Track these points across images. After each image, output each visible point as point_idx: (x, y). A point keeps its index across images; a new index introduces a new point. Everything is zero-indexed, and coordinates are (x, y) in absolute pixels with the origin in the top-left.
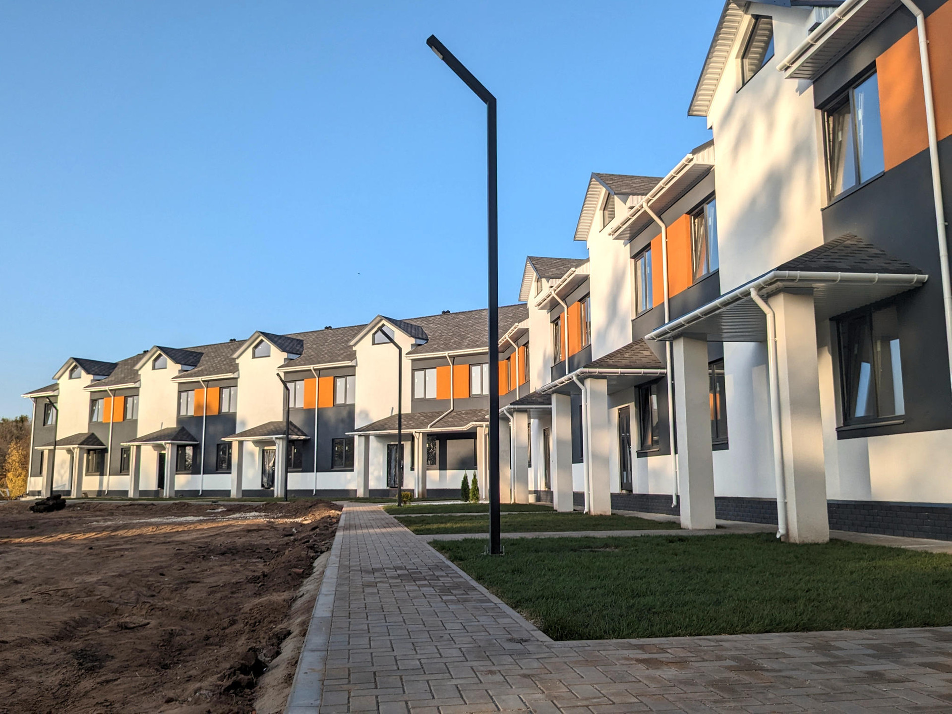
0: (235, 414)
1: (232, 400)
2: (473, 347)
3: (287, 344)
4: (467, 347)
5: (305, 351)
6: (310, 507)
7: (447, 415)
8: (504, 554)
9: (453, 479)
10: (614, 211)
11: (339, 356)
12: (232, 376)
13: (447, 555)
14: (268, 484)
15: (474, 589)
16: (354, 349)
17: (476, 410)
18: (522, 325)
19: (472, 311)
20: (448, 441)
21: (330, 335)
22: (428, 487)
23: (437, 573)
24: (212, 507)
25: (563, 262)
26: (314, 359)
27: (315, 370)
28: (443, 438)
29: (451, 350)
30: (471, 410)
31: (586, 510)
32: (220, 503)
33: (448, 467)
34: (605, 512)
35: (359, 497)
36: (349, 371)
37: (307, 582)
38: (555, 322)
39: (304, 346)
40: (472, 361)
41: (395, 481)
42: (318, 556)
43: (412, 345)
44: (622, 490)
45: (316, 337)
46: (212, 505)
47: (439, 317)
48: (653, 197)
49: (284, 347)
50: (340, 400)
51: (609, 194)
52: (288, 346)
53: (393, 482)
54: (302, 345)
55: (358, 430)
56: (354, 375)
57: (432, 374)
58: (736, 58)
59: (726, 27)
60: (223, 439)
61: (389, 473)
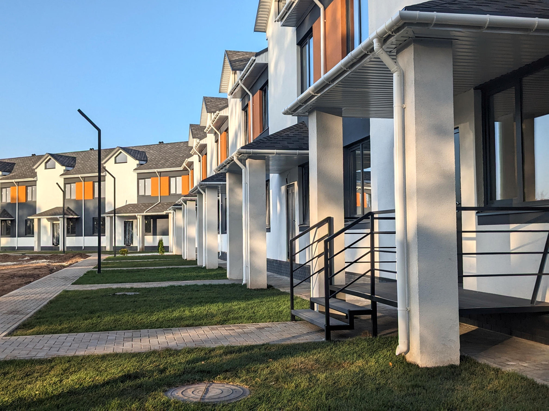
0: (35, 202)
1: (34, 193)
2: (170, 167)
3: (66, 160)
4: (167, 167)
5: (76, 165)
6: (72, 257)
7: (156, 205)
11: (96, 169)
12: (33, 180)
14: (56, 243)
16: (104, 165)
18: (191, 159)
20: (157, 220)
21: (92, 154)
22: (146, 245)
24: (22, 257)
26: (81, 171)
27: (82, 177)
28: (155, 218)
29: (159, 168)
30: (170, 203)
32: (26, 254)
33: (157, 234)
35: (107, 251)
39: (76, 161)
40: (170, 175)
41: (128, 242)
43: (137, 164)
45: (84, 156)
46: (22, 256)
47: (156, 146)
49: (63, 163)
52: (66, 162)
55: (107, 213)
57: (149, 181)
60: (28, 217)
61: (125, 237)
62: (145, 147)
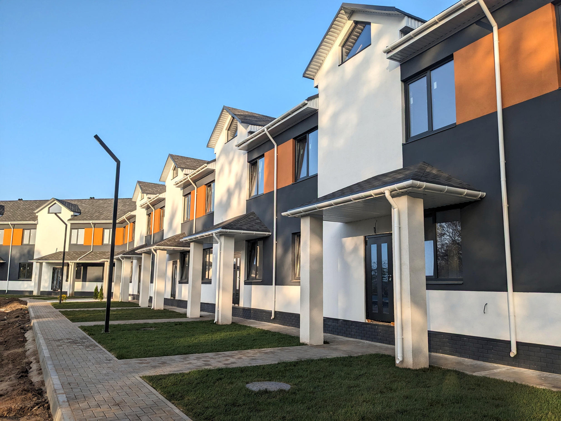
1: (32, 237)
2: (106, 220)
4: (103, 219)
5: (5, 212)
6: (8, 302)
7: (89, 254)
8: (110, 332)
9: (90, 287)
10: (178, 173)
11: (27, 217)
12: (33, 223)
13: (87, 333)
15: (97, 346)
16: (37, 214)
17: (105, 252)
18: (133, 213)
19: (107, 199)
20: (88, 267)
21: (22, 204)
22: (75, 290)
23: (84, 341)
25: (155, 186)
26: (11, 218)
27: (11, 224)
28: (86, 266)
29: (94, 220)
30: (102, 252)
31: (152, 307)
33: (87, 280)
34: (161, 308)
35: (34, 295)
36: (33, 226)
37: (27, 344)
38: (149, 215)
39: (5, 209)
40: (104, 227)
41: (56, 287)
42: (26, 332)
43: (71, 215)
44: (171, 297)
45: (13, 205)
47: (88, 200)
48: (192, 175)
50: (26, 242)
51: (175, 166)
53: (55, 288)
54: (4, 209)
55: (36, 259)
56: (36, 229)
57: (82, 232)
58: (226, 130)
59: (222, 118)
61: (53, 282)
62: (76, 201)
